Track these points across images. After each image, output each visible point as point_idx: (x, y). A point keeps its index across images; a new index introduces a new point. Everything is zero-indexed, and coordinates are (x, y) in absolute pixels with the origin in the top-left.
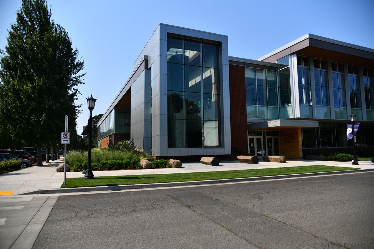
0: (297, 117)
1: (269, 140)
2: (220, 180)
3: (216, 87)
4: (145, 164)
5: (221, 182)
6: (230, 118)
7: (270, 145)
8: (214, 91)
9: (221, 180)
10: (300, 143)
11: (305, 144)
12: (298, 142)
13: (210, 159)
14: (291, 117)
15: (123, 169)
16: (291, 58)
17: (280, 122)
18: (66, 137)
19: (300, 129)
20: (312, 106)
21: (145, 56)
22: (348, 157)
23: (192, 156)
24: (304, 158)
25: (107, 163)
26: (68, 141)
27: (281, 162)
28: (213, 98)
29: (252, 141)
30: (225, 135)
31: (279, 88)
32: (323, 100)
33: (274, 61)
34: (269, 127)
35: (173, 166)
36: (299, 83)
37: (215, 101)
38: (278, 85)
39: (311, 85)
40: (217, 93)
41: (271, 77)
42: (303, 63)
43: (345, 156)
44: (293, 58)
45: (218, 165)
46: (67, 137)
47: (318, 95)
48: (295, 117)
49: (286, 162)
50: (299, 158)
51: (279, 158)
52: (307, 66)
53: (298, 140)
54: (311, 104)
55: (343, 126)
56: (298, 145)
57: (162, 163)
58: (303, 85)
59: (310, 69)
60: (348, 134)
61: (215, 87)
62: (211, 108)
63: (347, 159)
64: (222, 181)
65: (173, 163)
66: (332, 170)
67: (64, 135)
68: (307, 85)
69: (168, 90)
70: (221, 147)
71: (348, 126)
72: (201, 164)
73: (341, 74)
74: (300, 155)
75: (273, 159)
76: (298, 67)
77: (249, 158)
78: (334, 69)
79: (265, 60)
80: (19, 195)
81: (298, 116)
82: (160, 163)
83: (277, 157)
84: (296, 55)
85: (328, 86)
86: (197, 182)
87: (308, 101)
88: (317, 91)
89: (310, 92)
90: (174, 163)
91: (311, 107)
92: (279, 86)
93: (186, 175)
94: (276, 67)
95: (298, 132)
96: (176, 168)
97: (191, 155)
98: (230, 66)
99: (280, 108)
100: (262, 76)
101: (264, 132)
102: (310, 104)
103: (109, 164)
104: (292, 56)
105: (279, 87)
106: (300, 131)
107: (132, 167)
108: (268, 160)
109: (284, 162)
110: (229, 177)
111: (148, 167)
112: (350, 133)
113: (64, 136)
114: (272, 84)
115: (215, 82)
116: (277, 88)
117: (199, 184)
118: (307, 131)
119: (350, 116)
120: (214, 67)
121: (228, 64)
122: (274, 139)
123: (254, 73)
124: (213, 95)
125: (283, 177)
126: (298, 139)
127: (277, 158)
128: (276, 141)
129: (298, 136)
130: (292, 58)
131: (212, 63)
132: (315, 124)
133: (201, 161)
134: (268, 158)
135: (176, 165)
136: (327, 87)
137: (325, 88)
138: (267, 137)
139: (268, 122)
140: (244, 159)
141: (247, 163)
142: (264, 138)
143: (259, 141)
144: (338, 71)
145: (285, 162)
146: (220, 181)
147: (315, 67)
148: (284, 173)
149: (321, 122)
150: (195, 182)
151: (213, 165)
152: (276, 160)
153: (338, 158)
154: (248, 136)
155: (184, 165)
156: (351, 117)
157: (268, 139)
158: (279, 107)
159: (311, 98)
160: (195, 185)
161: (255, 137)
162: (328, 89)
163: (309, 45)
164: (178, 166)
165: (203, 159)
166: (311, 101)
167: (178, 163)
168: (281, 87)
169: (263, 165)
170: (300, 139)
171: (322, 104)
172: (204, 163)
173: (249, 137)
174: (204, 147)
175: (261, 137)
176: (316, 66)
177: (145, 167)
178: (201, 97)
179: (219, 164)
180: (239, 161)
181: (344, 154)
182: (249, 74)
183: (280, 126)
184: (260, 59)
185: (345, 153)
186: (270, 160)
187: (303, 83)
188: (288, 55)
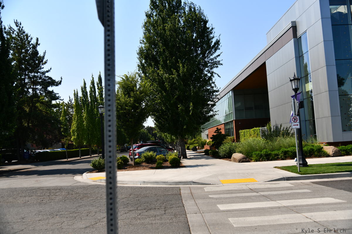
4: (333, 151)
18: (295, 121)
21: (292, 22)
26: (297, 125)
46: (297, 121)
67: (293, 119)
69: (336, 60)
80: (269, 181)
107: (317, 154)
113: (294, 121)
177: (333, 154)
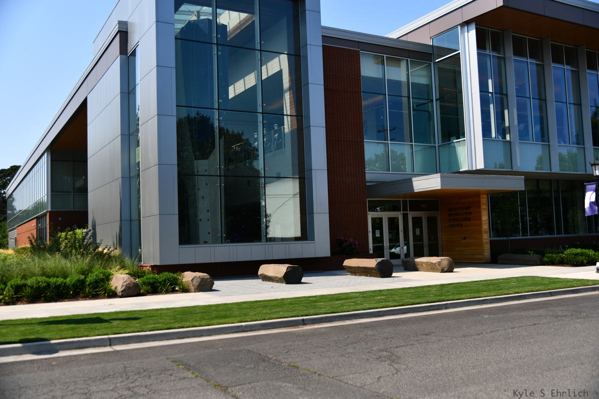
0: (478, 168)
1: (417, 222)
2: (301, 318)
3: (292, 99)
4: (122, 286)
5: (304, 323)
6: (326, 172)
7: (418, 232)
8: (288, 108)
9: (304, 318)
10: (485, 227)
11: (495, 229)
12: (480, 225)
13: (281, 270)
14: (464, 168)
15: (66, 298)
16: (462, 32)
17: (439, 180)
19: (483, 194)
20: (510, 142)
21: (120, 23)
22: (588, 256)
23: (237, 262)
24: (495, 261)
25: (25, 285)
27: (443, 271)
28: (288, 125)
29: (377, 224)
30: (315, 212)
31: (438, 102)
32: (534, 129)
33: (425, 39)
34: (416, 191)
35: (192, 288)
36: (480, 91)
37: (292, 132)
38: (435, 95)
39: (507, 95)
40: (297, 111)
41: (420, 76)
42: (489, 45)
43: (582, 254)
44: (468, 32)
45: (298, 282)
47: (522, 119)
48: (474, 169)
49: (455, 270)
50: (484, 261)
51: (439, 262)
52: (499, 52)
53: (481, 220)
54: (508, 138)
55: (577, 186)
56: (480, 232)
57: (165, 281)
58: (490, 95)
59: (504, 58)
60: (587, 205)
61: (290, 98)
62: (281, 148)
63: (585, 262)
64: (306, 319)
65: (192, 280)
66: (554, 286)
68: (499, 96)
69: (177, 106)
70: (307, 240)
71: (588, 187)
72: (260, 281)
73: (572, 71)
74: (486, 254)
75: (424, 266)
76: (478, 53)
77: (372, 263)
78: (557, 60)
79: (405, 36)
81: (480, 165)
82: (160, 283)
83: (434, 260)
84: (473, 26)
85: (543, 98)
86: (246, 326)
87: (502, 131)
88: (521, 108)
89: (506, 112)
90: (194, 281)
91: (508, 144)
92: (438, 97)
93: (221, 308)
94: (431, 54)
95: (479, 201)
96: (200, 291)
97: (235, 260)
98: (326, 50)
99: (441, 148)
100: (399, 73)
101: (405, 202)
102: (505, 138)
103: (32, 287)
104: (466, 27)
105: (436, 100)
106: (484, 200)
107: (89, 293)
108: (413, 268)
109: (450, 270)
110: (323, 310)
111: (131, 291)
112: (591, 203)
114: (422, 92)
115: (290, 87)
116: (432, 101)
117: (251, 331)
118: (499, 200)
119: (592, 165)
120: (289, 50)
121: (321, 44)
122: (428, 218)
123: (380, 66)
124: (285, 117)
125: (446, 307)
126: (480, 218)
127: (434, 262)
128: (432, 221)
129: (480, 212)
130: (466, 33)
131: (282, 40)
132: (517, 184)
133: (259, 273)
134: (414, 261)
135: (199, 285)
136: (542, 100)
137: (537, 102)
138: (411, 215)
139: (414, 179)
140: (359, 267)
141: (366, 276)
142: (405, 217)
143: (393, 222)
144: (567, 64)
145: (452, 272)
146: (303, 320)
147: (515, 54)
148: (450, 297)
149: (530, 178)
150: (242, 326)
151: (287, 283)
152: (432, 268)
153: (567, 258)
154: (368, 213)
155: (217, 284)
156: (594, 167)
157: (413, 218)
158: (437, 145)
159: (507, 124)
160: (243, 331)
161: (385, 216)
162: (543, 103)
163: (502, 4)
164: (204, 286)
165: (264, 270)
166: (507, 131)
167: (203, 280)
168: (441, 99)
169: (403, 280)
170: (485, 218)
171: (531, 139)
172: (266, 278)
173: (371, 215)
174: (267, 241)
175: (399, 215)
176: (518, 52)
178: (259, 124)
179: (302, 281)
180: (348, 272)
181: (579, 250)
182: (369, 68)
183: (440, 188)
184: (394, 35)
185: (582, 248)
186: (419, 267)
187: (491, 90)
188: (456, 26)
